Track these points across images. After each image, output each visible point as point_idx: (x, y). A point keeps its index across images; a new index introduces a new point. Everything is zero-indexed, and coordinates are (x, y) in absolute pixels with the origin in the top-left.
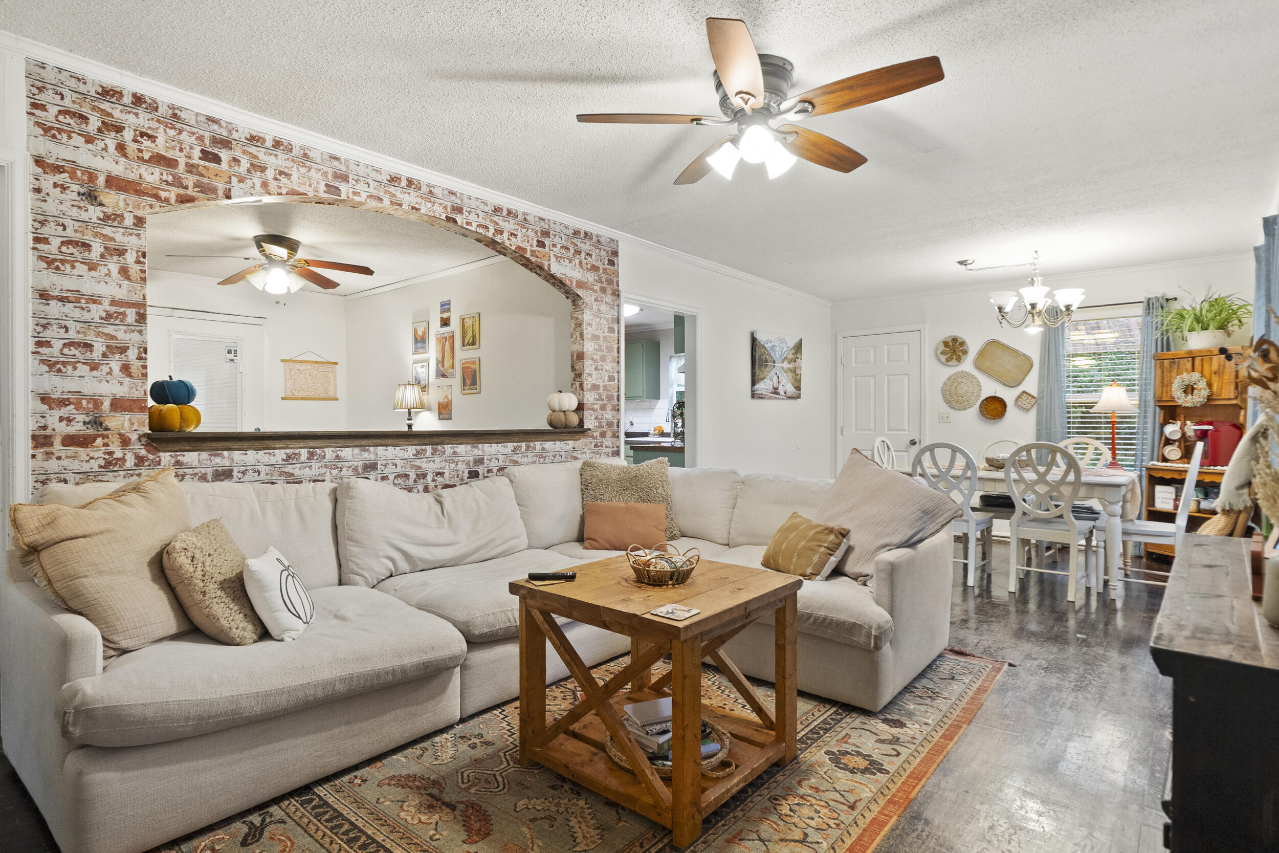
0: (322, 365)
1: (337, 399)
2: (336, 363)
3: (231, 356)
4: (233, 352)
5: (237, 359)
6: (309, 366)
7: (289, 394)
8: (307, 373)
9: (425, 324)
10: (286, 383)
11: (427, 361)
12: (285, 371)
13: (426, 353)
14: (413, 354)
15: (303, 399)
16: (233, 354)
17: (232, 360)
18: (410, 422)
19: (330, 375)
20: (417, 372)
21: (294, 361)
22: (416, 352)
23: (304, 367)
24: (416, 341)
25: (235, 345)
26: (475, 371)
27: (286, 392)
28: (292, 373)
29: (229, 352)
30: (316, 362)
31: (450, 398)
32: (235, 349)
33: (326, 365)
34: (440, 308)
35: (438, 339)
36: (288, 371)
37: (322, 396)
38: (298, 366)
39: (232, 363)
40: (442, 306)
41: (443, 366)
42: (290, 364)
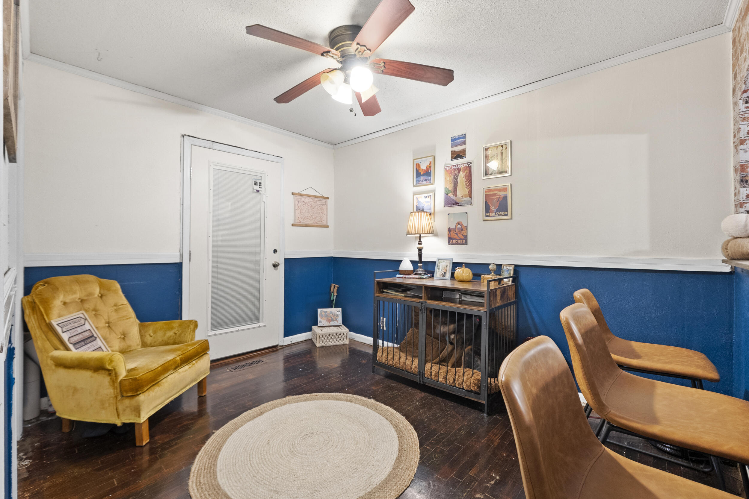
0: (319, 199)
1: (328, 227)
2: (328, 198)
3: (257, 187)
4: (258, 184)
5: (262, 190)
6: (310, 199)
7: (297, 222)
8: (309, 204)
9: (431, 159)
10: (295, 213)
11: (434, 191)
12: (294, 202)
13: (432, 184)
14: (414, 186)
15: (307, 226)
16: (258, 186)
17: (258, 191)
18: (420, 246)
19: (324, 207)
20: (418, 201)
21: (301, 195)
22: (418, 183)
23: (307, 200)
24: (418, 174)
25: (260, 178)
26: (505, 198)
27: (295, 220)
28: (300, 204)
29: (256, 184)
30: (316, 197)
31: (465, 225)
32: (260, 181)
33: (321, 199)
34: (450, 143)
35: (447, 171)
36: (297, 203)
37: (319, 223)
38: (303, 199)
39: (258, 195)
40: (453, 140)
41: (455, 194)
42: (299, 197)
